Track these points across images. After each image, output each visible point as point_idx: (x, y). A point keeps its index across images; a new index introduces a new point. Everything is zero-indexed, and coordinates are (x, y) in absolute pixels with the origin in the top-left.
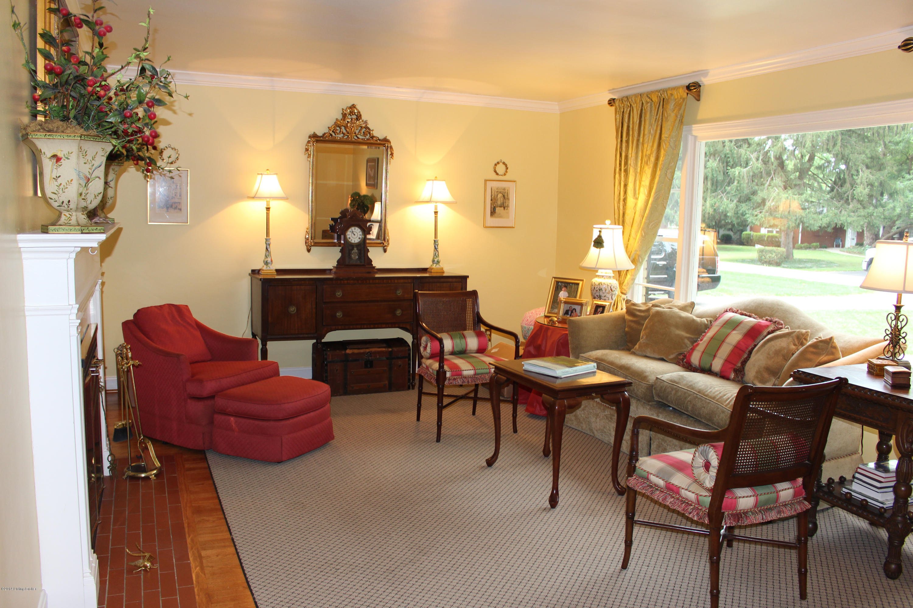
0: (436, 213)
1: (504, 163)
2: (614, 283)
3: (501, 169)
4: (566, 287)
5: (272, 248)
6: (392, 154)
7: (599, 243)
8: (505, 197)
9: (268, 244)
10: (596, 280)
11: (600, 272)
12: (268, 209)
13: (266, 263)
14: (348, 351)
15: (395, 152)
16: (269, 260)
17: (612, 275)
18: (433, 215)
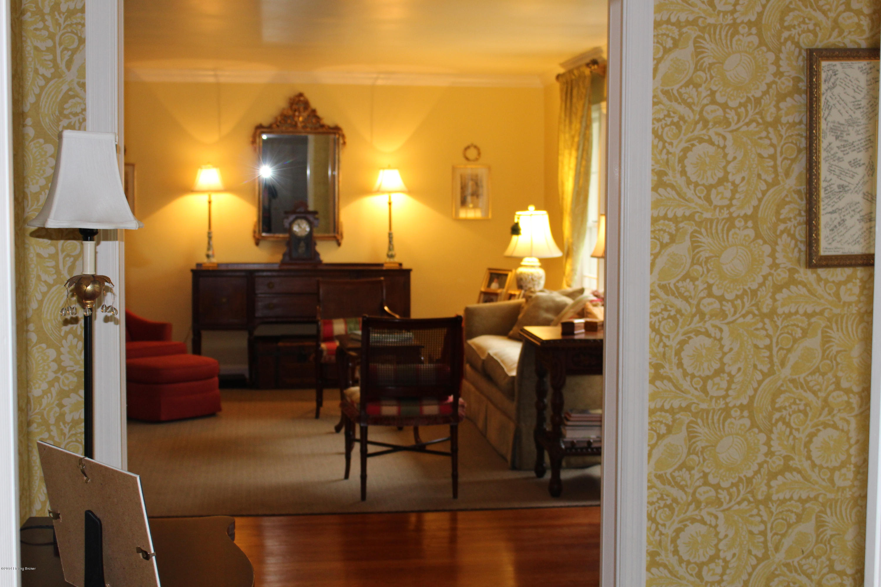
0: (390, 204)
1: (476, 147)
2: (540, 272)
3: (472, 153)
4: (498, 278)
5: (214, 242)
6: (344, 143)
7: (515, 230)
8: (477, 183)
9: (210, 238)
10: (520, 270)
11: (524, 262)
12: (210, 202)
13: (208, 256)
14: (281, 344)
15: (347, 140)
16: (210, 253)
17: (538, 264)
18: (388, 205)
